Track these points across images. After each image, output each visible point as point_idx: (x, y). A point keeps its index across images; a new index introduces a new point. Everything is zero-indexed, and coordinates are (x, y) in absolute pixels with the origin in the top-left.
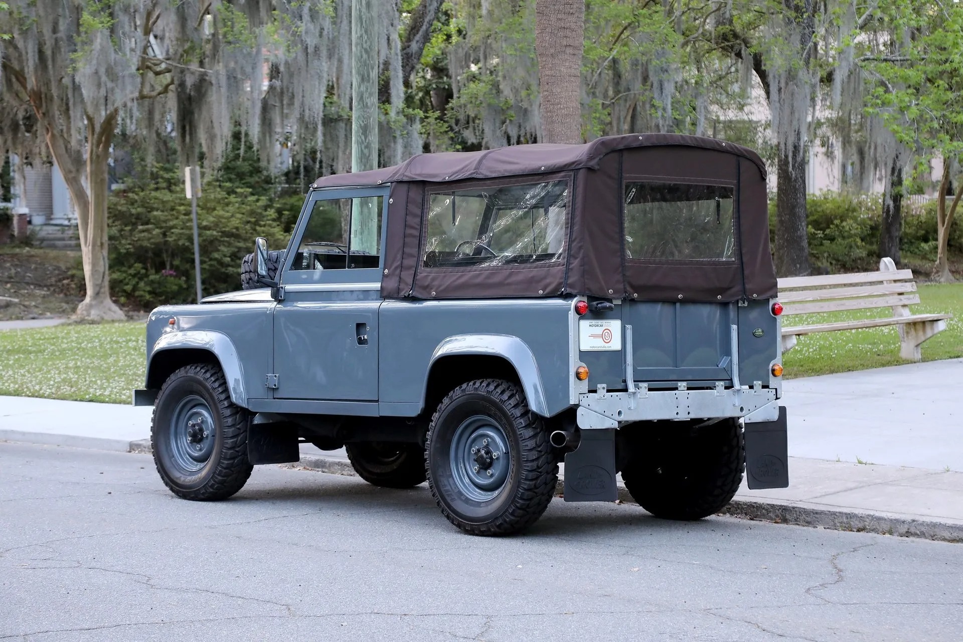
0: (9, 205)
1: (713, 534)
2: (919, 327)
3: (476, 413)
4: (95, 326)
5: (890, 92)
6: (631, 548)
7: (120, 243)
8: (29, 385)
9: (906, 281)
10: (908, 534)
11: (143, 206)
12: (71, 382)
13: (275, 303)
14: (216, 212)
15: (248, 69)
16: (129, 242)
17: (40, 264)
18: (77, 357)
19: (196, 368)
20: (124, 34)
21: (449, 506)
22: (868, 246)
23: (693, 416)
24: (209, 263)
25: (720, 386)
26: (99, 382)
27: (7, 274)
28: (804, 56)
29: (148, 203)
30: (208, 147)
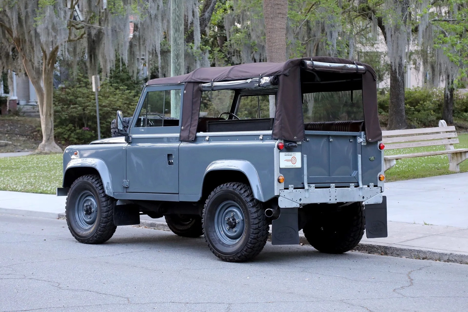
0: (7, 95)
1: (349, 260)
2: (459, 155)
3: (227, 199)
4: (47, 155)
5: (447, 37)
6: (306, 268)
7: (62, 114)
8: (11, 185)
9: (452, 132)
10: (448, 261)
11: (73, 95)
12: (31, 184)
13: (127, 144)
14: (109, 98)
15: (122, 27)
16: (66, 113)
17: (22, 124)
18: (36, 171)
19: (88, 177)
20: (60, 8)
21: (214, 247)
22: (437, 115)
23: (338, 201)
24: (106, 124)
25: (352, 186)
26: (45, 183)
27: (6, 129)
28: (403, 19)
29: (76, 94)
30: (104, 66)
